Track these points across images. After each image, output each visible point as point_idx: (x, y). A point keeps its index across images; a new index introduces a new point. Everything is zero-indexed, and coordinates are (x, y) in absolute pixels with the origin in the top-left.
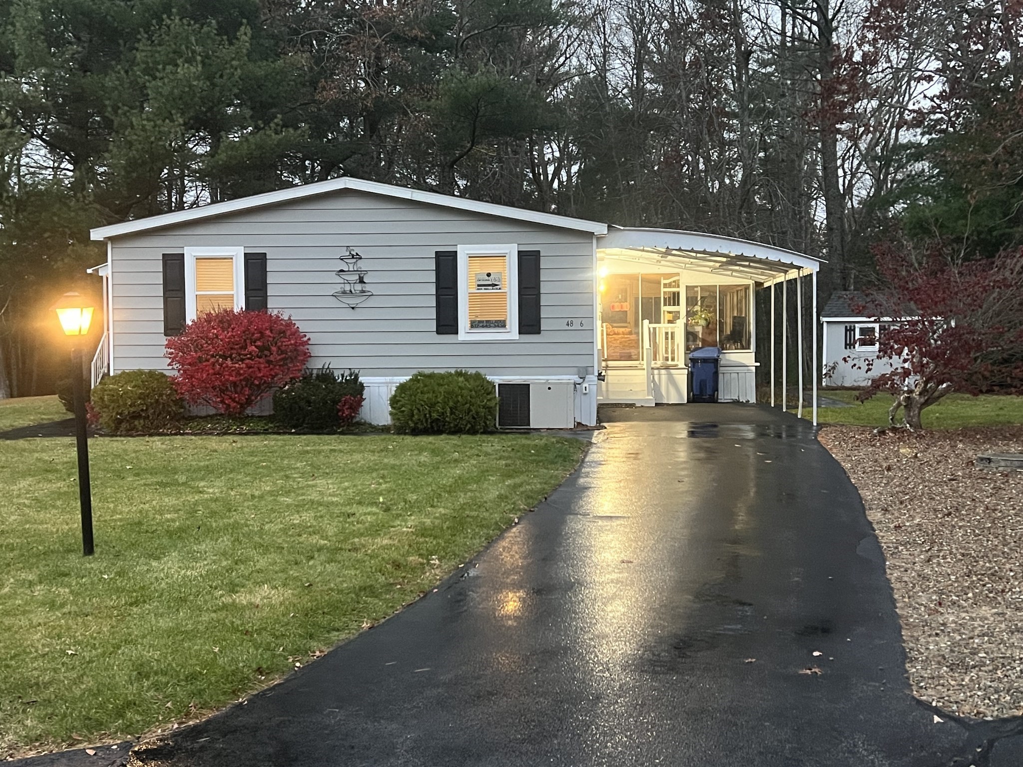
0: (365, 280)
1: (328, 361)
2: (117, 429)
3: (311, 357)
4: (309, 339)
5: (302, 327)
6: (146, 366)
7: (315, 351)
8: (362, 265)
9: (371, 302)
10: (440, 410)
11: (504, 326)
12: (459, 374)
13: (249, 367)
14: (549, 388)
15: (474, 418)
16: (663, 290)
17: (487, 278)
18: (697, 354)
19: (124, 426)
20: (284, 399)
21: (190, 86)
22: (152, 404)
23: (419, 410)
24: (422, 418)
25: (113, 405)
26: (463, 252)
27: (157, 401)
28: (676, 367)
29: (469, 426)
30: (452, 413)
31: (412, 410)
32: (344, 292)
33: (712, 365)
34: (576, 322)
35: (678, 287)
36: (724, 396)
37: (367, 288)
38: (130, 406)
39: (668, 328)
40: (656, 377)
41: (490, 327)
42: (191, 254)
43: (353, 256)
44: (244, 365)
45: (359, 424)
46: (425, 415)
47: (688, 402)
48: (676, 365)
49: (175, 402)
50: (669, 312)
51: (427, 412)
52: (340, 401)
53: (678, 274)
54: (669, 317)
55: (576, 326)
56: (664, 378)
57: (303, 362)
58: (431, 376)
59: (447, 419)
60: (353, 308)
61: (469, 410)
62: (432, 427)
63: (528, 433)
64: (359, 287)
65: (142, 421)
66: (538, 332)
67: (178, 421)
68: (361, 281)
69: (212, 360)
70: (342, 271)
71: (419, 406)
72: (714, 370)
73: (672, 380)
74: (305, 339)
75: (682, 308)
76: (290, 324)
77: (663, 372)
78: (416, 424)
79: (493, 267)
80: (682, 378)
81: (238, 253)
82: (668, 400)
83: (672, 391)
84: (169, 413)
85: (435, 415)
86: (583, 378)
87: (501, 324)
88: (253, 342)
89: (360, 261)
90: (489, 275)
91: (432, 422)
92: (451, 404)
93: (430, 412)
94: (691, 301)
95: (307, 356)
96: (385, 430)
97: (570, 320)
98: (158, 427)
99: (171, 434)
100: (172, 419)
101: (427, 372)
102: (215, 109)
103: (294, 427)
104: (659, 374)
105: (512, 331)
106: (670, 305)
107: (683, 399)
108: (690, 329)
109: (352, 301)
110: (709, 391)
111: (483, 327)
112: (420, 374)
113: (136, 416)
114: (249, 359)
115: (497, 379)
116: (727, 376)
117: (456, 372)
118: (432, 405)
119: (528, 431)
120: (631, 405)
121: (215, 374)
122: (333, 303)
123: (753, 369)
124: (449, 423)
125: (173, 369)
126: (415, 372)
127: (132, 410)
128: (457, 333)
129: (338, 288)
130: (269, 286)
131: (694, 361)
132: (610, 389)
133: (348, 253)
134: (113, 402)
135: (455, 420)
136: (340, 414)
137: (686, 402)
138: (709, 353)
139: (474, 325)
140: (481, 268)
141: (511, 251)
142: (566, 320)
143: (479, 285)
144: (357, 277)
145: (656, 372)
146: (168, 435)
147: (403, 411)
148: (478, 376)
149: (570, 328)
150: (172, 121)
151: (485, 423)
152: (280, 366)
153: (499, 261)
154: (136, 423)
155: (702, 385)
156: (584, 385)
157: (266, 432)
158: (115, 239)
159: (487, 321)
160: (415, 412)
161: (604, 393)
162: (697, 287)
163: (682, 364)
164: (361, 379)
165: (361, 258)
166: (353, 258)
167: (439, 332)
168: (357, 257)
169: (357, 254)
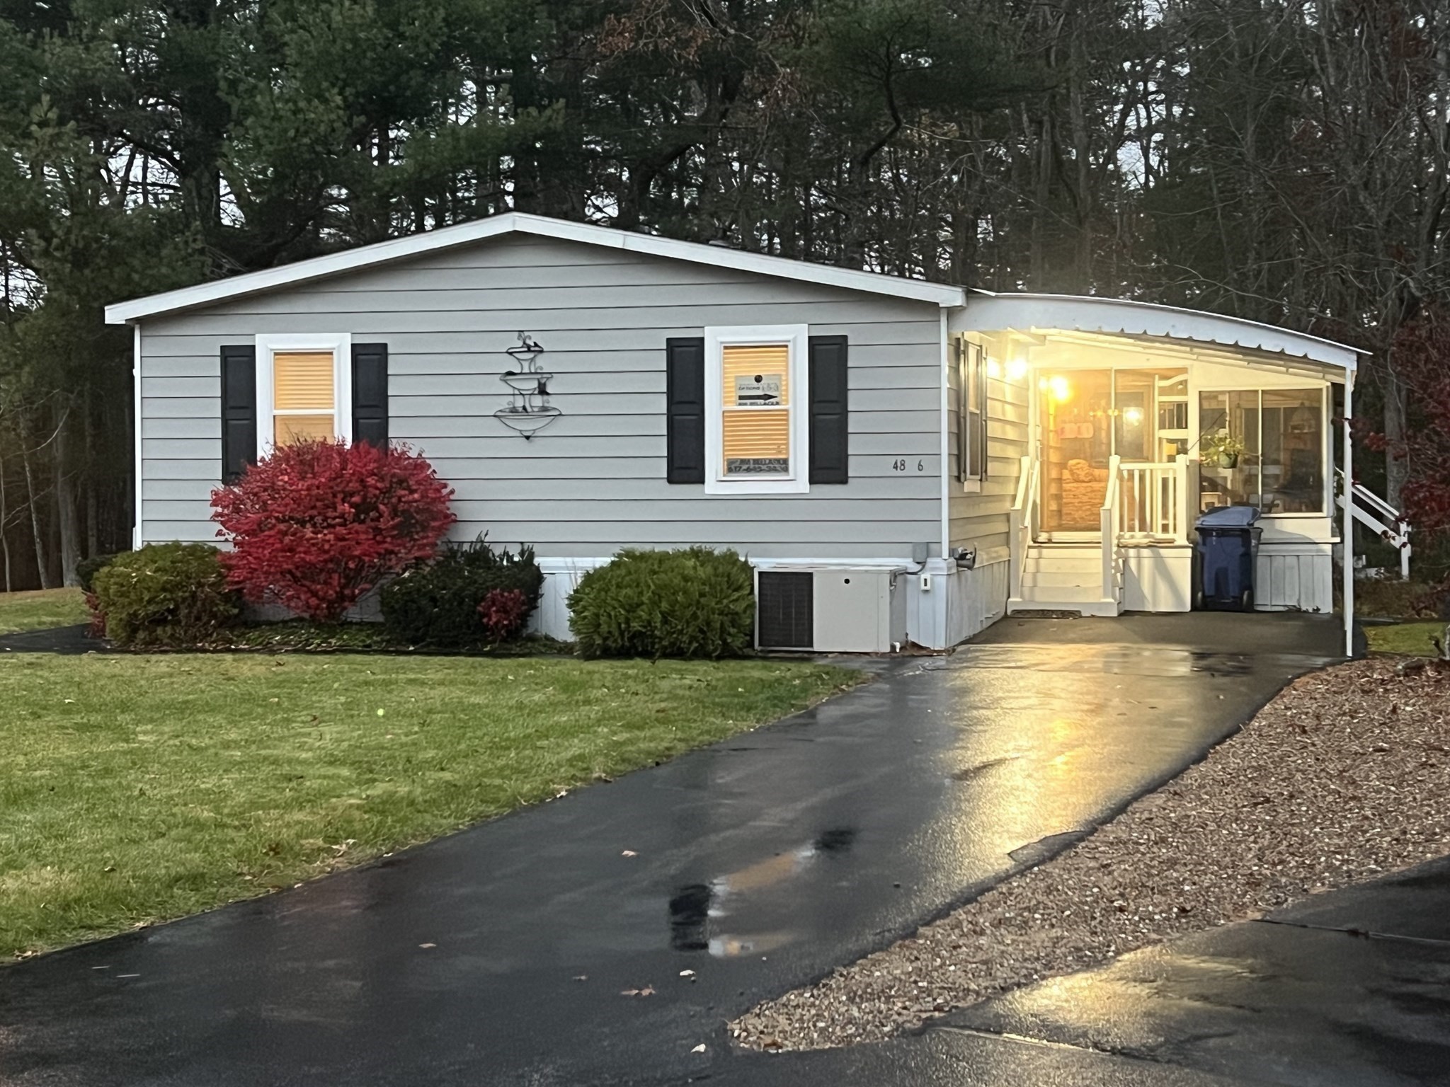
0: (549, 390)
1: (484, 527)
2: (131, 638)
3: (456, 521)
4: (452, 492)
5: (442, 470)
6: (187, 536)
7: (463, 511)
8: (544, 363)
9: (560, 427)
10: (644, 616)
11: (786, 470)
12: (695, 554)
13: (340, 538)
14: (847, 581)
15: (701, 631)
16: (1158, 399)
17: (755, 384)
18: (1211, 521)
19: (141, 635)
20: (395, 593)
21: (356, 41)
22: (184, 599)
23: (609, 616)
24: (614, 628)
25: (121, 600)
26: (715, 339)
27: (194, 595)
28: (1170, 544)
29: (695, 645)
30: (665, 621)
31: (597, 615)
32: (514, 410)
33: (1239, 541)
34: (912, 464)
35: (1186, 394)
36: (1269, 597)
37: (553, 402)
38: (149, 602)
39: (1167, 470)
40: (1133, 564)
41: (761, 470)
42: (266, 345)
43: (529, 347)
44: (331, 537)
45: (532, 638)
46: (619, 624)
47: (1194, 607)
48: (1172, 541)
49: (226, 598)
50: (1171, 441)
51: (622, 620)
52: (483, 599)
53: (1184, 370)
54: (1169, 449)
55: (911, 468)
56: (1147, 564)
57: (441, 530)
58: (643, 557)
59: (657, 633)
60: (528, 438)
61: (695, 616)
62: (634, 646)
63: (808, 660)
64: (538, 401)
65: (169, 629)
66: (844, 480)
67: (232, 629)
68: (542, 391)
69: (282, 527)
70: (510, 373)
71: (609, 609)
72: (1241, 550)
73: (1161, 568)
74: (445, 492)
75: (1192, 433)
76: (420, 465)
77: (1146, 552)
78: (605, 639)
79: (768, 366)
80: (1181, 564)
81: (341, 344)
82: (1155, 604)
83: (1163, 588)
84: (214, 616)
85: (636, 625)
86: (922, 564)
87: (781, 465)
88: (347, 496)
89: (540, 356)
90: (758, 379)
91: (631, 639)
92: (664, 605)
93: (627, 621)
94: (1211, 419)
95: (450, 520)
96: (566, 650)
97: (900, 459)
98: (195, 639)
99: (215, 651)
100: (220, 625)
101: (639, 549)
102: (404, 78)
103: (414, 644)
104: (1139, 557)
105: (798, 478)
106: (1171, 427)
107: (1183, 604)
108: (1205, 473)
109: (527, 426)
110: (1233, 590)
111: (748, 470)
112: (629, 554)
113: (159, 620)
114: (340, 525)
115: (763, 564)
116: (1278, 562)
117: (692, 549)
118: (632, 608)
119: (810, 657)
120: (1075, 614)
121: (283, 550)
122: (497, 428)
123: (1328, 548)
124: (661, 639)
125: (227, 540)
126: (617, 549)
127: (151, 608)
128: (703, 482)
129: (504, 403)
130: (390, 400)
131: (1204, 531)
132: (1041, 583)
133: (521, 344)
134: (122, 595)
135: (670, 633)
136: (485, 620)
137: (1188, 608)
138: (1236, 518)
139: (734, 467)
140: (749, 367)
141: (797, 336)
142: (893, 459)
143: (741, 398)
144: (535, 384)
145: (1132, 552)
146: (212, 652)
147: (585, 618)
148: (731, 558)
149: (899, 473)
150: (325, 101)
151: (724, 641)
152: (393, 537)
153: (778, 353)
154: (159, 631)
155: (1220, 578)
156: (923, 576)
157: (366, 650)
158: (145, 322)
159: (756, 461)
160: (603, 619)
161: (1026, 591)
162: (1223, 392)
163: (1181, 539)
164: (537, 561)
165: (542, 351)
166: (529, 351)
167: (671, 480)
168: (536, 350)
169: (536, 345)
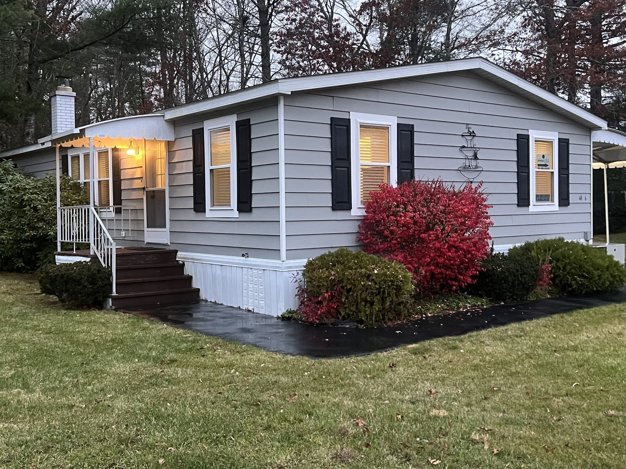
0: (478, 157)
8: (476, 142)
9: (483, 177)
11: (553, 200)
17: (543, 159)
32: (465, 167)
34: (583, 197)
37: (480, 163)
41: (543, 200)
42: (356, 119)
43: (470, 133)
60: (470, 182)
64: (473, 163)
66: (568, 204)
68: (475, 157)
70: (464, 147)
79: (546, 151)
86: (588, 241)
87: (547, 198)
89: (475, 138)
90: (543, 157)
97: (581, 195)
105: (556, 204)
109: (470, 176)
111: (540, 200)
122: (459, 177)
128: (529, 206)
129: (462, 163)
130: (415, 159)
133: (467, 131)
140: (541, 151)
141: (555, 137)
142: (579, 195)
143: (539, 165)
144: (473, 154)
149: (581, 201)
159: (542, 196)
165: (475, 136)
166: (470, 135)
167: (519, 205)
168: (472, 134)
169: (473, 132)
